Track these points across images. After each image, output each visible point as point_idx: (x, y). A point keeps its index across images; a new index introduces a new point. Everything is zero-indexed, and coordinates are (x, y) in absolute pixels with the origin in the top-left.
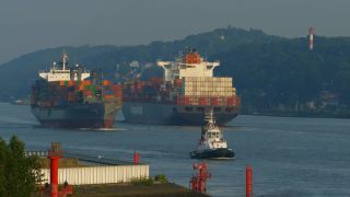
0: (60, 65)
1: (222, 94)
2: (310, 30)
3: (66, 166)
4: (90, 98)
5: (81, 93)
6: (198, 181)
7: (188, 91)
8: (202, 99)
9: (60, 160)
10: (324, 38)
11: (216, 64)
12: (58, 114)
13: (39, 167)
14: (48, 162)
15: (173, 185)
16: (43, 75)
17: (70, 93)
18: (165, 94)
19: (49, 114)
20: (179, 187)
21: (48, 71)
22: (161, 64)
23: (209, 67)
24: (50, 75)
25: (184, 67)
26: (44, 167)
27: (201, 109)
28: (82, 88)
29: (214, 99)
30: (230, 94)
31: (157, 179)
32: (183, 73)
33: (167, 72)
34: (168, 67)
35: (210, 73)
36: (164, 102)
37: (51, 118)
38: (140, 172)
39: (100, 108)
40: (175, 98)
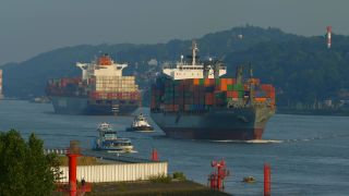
0: (189, 59)
1: (126, 90)
2: (328, 29)
3: (84, 164)
4: (236, 101)
5: (224, 95)
6: (216, 179)
7: (99, 87)
8: (110, 94)
9: (79, 158)
10: (341, 37)
11: (124, 66)
12: (192, 121)
13: (58, 165)
14: (67, 159)
15: (191, 183)
16: (167, 72)
17: (208, 95)
18: (81, 90)
19: (177, 121)
20: (197, 185)
21: (175, 67)
22: (80, 65)
23: (119, 68)
24: (176, 71)
25: (98, 68)
26: (62, 164)
27: (109, 102)
28: (224, 88)
29: (119, 94)
30: (133, 90)
31: (175, 177)
32: (97, 73)
33: (84, 72)
34: (85, 68)
35: (119, 73)
36: (81, 96)
37: (180, 125)
38: (159, 169)
39: (249, 114)
40: (88, 92)
